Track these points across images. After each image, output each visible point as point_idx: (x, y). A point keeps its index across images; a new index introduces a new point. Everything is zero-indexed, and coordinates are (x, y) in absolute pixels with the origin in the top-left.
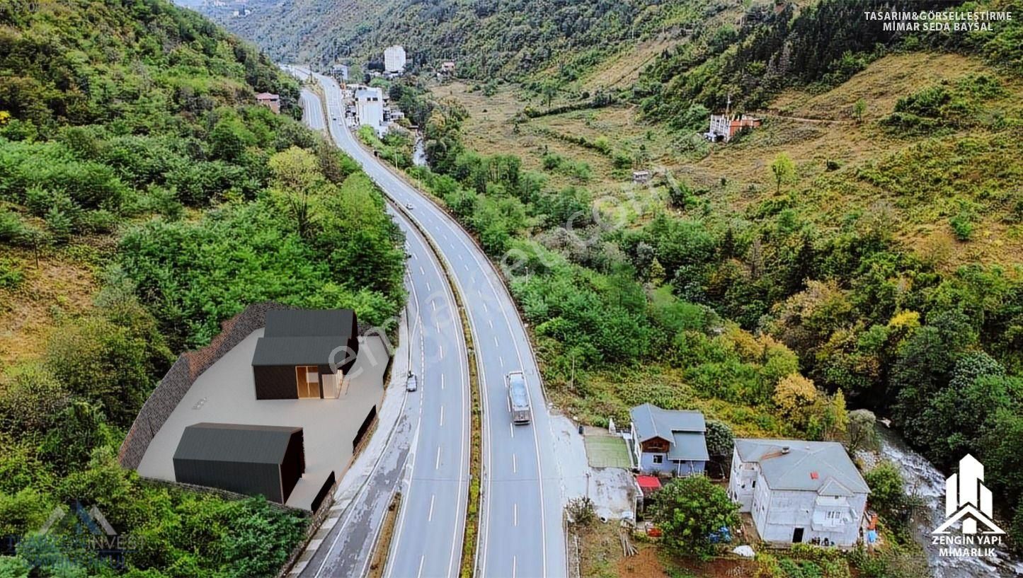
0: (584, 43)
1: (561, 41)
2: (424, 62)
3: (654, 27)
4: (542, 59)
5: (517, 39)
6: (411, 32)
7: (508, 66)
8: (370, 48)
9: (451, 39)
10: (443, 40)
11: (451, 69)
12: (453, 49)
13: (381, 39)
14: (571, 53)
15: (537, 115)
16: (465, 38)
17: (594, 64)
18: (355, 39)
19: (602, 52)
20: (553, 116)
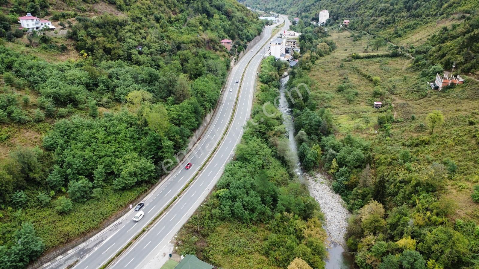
0: (414, 16)
1: (403, 14)
2: (337, 19)
3: (452, 10)
4: (389, 23)
5: (382, 11)
6: (337, 3)
7: (372, 26)
8: (318, 9)
9: (353, 8)
10: (349, 8)
11: (347, 24)
12: (352, 13)
13: (323, 5)
14: (405, 21)
15: (358, 58)
16: (359, 8)
17: (413, 29)
18: (313, 4)
19: (420, 23)
20: (366, 60)
